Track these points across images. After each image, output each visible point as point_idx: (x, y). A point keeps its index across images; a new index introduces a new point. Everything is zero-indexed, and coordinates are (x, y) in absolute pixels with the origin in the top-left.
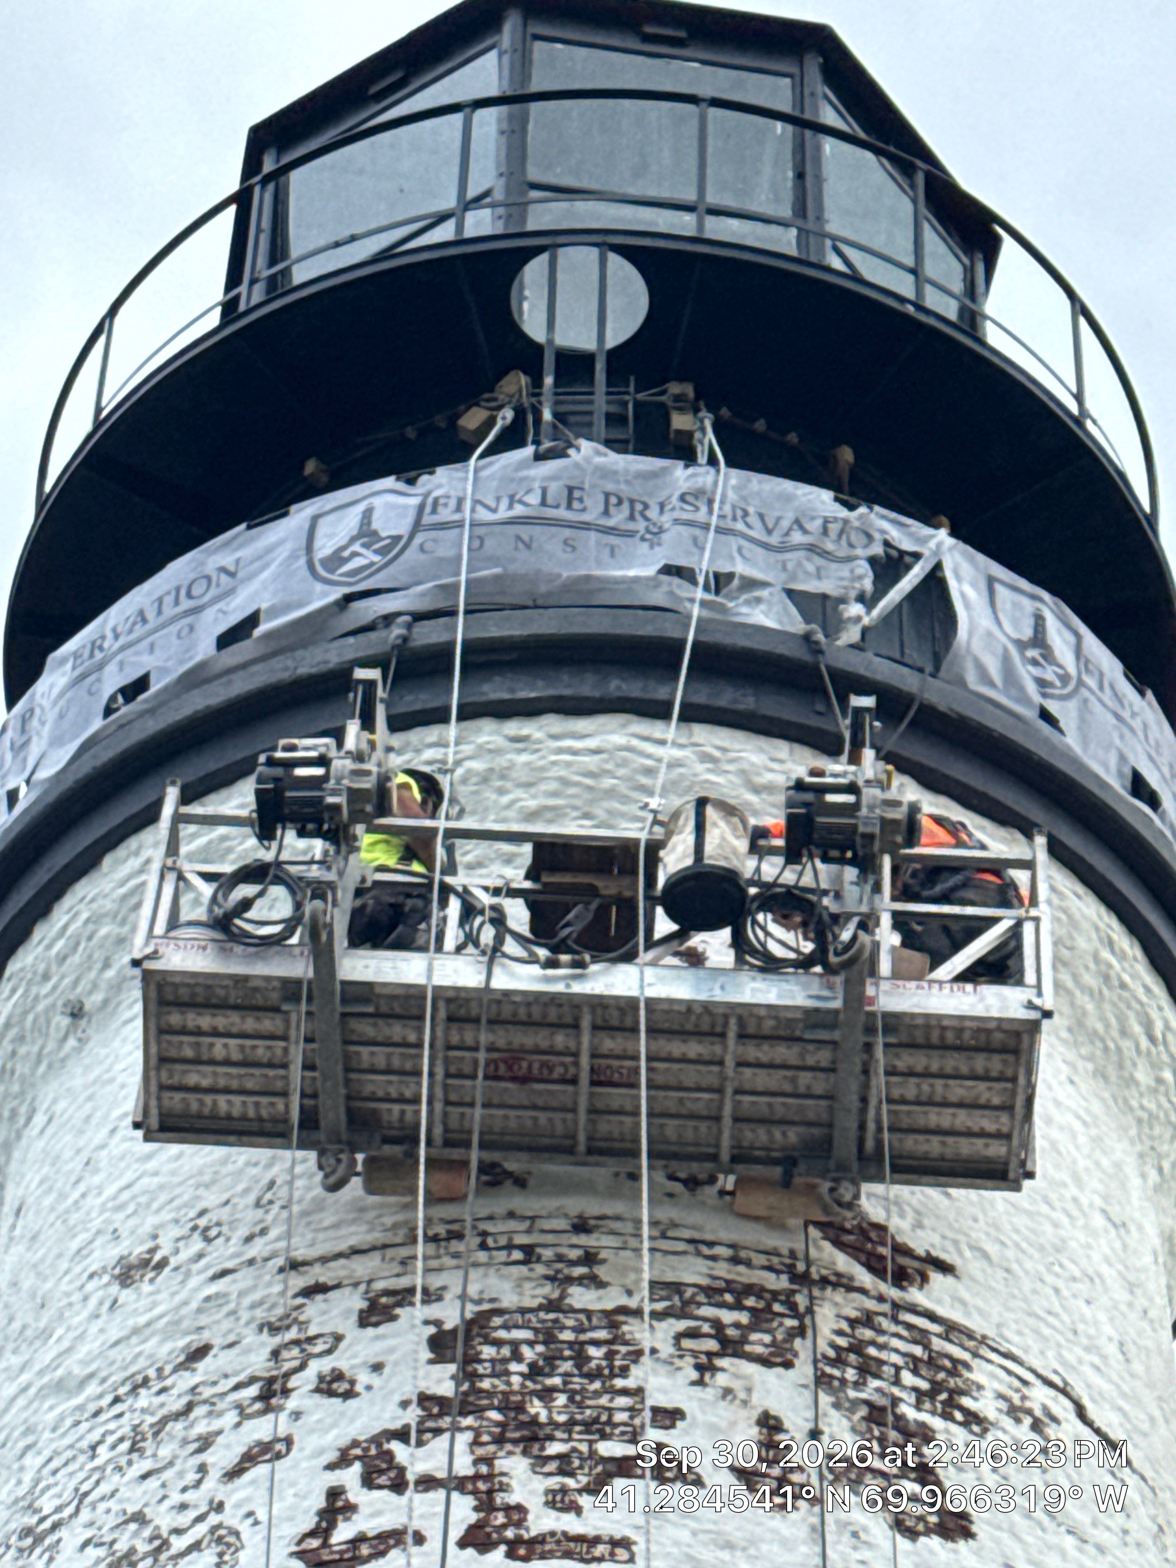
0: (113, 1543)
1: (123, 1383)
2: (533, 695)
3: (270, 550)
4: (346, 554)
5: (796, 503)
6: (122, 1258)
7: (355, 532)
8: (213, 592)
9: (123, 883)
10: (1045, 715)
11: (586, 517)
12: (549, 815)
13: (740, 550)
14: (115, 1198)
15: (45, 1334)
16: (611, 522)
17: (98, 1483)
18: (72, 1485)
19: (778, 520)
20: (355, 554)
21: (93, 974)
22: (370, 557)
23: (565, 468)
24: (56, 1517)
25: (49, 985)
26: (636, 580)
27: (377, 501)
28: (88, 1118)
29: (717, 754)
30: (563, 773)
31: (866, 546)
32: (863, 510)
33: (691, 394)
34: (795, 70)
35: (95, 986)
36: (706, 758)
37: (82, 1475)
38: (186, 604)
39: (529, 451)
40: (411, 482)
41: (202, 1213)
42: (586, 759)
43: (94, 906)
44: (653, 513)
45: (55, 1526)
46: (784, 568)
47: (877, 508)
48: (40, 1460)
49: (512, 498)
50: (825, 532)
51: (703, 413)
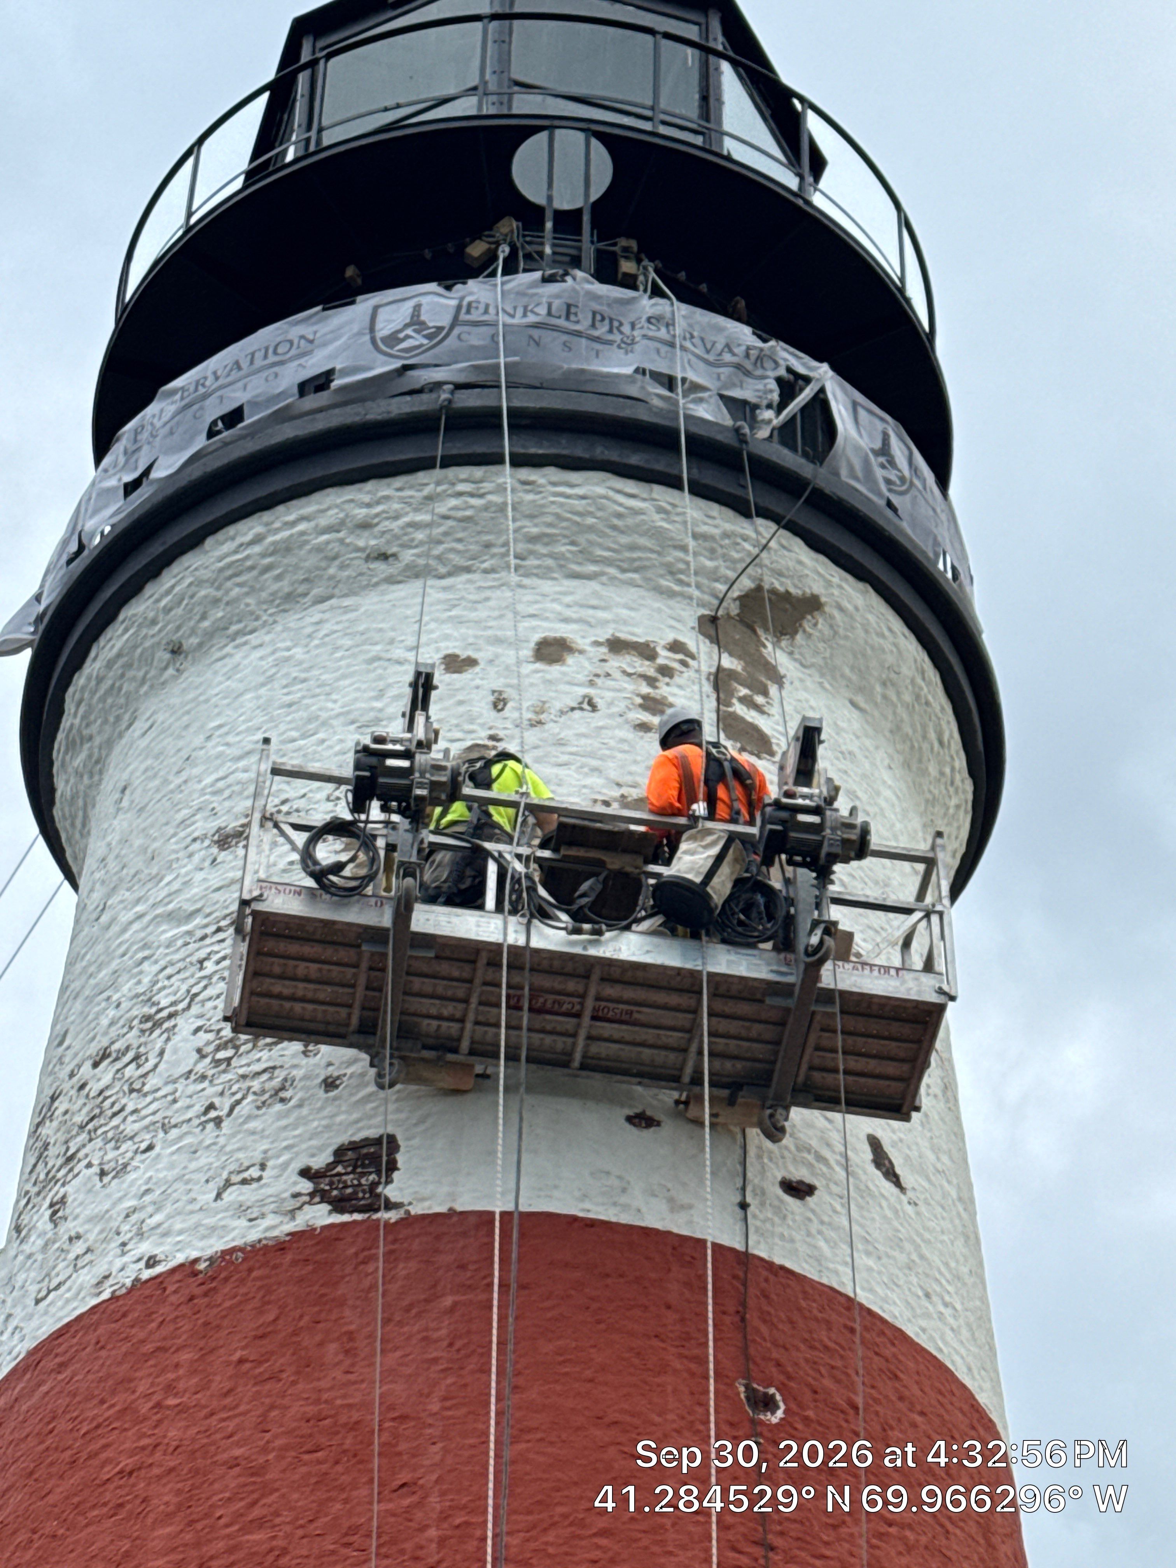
0: (219, 1031)
1: (224, 918)
2: (540, 451)
3: (340, 328)
4: (401, 335)
5: (726, 333)
6: (219, 829)
7: (408, 320)
8: (293, 352)
9: (220, 559)
10: (889, 504)
11: (577, 327)
12: (546, 540)
13: (689, 362)
14: (212, 785)
15: (157, 878)
16: (596, 333)
17: (205, 987)
18: (184, 988)
19: (714, 343)
20: (408, 337)
21: (192, 623)
22: (419, 340)
23: (564, 291)
24: (172, 1009)
25: (157, 628)
26: (617, 376)
27: (424, 300)
28: (187, 727)
29: (669, 507)
30: (559, 510)
31: (775, 369)
32: (772, 343)
33: (635, 247)
34: (702, 20)
35: (193, 632)
36: (660, 510)
37: (192, 981)
38: (272, 359)
39: (538, 275)
40: (448, 288)
41: (284, 802)
42: (576, 502)
43: (197, 573)
44: (626, 329)
45: (171, 1016)
46: (719, 378)
47: (782, 344)
48: (157, 968)
49: (525, 308)
50: (747, 356)
51: (646, 262)
